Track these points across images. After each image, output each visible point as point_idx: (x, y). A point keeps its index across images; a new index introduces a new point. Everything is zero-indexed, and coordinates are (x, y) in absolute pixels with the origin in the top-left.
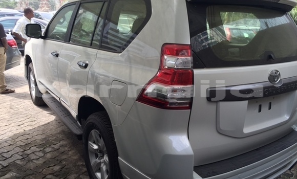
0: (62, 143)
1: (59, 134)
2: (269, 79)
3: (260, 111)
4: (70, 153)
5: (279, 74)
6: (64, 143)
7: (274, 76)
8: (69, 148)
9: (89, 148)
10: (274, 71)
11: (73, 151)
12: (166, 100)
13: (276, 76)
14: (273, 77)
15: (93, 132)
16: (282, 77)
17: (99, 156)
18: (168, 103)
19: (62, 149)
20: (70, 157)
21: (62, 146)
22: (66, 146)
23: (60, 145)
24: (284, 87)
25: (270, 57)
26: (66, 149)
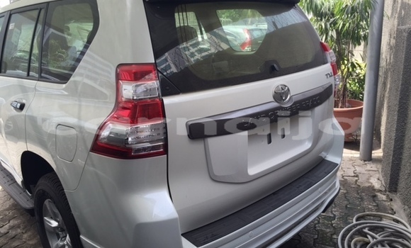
0: (12, 223)
1: (7, 210)
2: (274, 97)
3: (270, 142)
4: (25, 236)
5: (288, 89)
6: (16, 222)
7: (280, 93)
8: (23, 229)
9: (46, 226)
10: (280, 87)
11: (29, 233)
12: (127, 146)
13: (283, 93)
14: (279, 95)
15: (47, 202)
16: (292, 92)
17: (61, 236)
18: (131, 149)
19: (13, 233)
20: (25, 242)
21: (12, 228)
22: (19, 227)
23: (10, 226)
24: (296, 107)
25: (273, 68)
26: (19, 231)
